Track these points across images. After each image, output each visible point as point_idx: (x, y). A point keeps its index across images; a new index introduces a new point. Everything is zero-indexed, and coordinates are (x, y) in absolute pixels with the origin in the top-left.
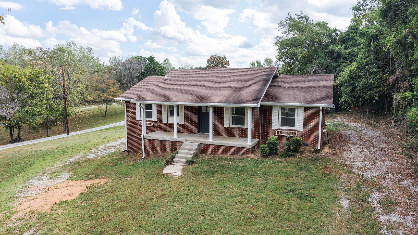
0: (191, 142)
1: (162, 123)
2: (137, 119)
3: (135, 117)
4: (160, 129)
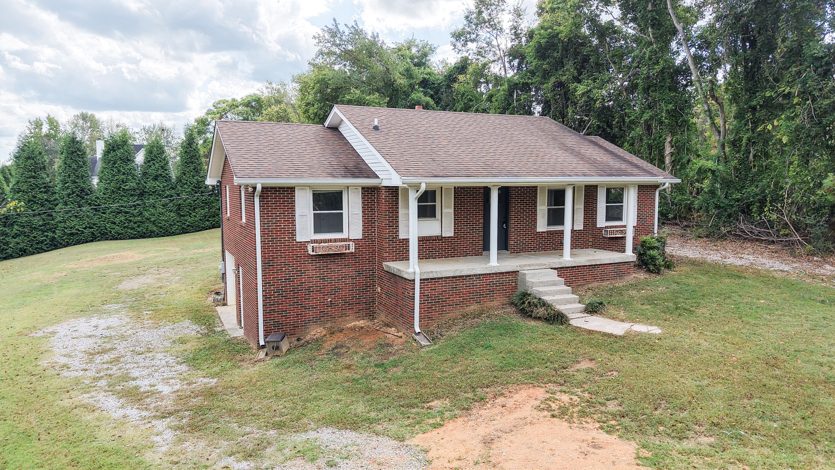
0: (532, 268)
1: (398, 240)
2: (299, 238)
3: (293, 233)
4: (390, 257)
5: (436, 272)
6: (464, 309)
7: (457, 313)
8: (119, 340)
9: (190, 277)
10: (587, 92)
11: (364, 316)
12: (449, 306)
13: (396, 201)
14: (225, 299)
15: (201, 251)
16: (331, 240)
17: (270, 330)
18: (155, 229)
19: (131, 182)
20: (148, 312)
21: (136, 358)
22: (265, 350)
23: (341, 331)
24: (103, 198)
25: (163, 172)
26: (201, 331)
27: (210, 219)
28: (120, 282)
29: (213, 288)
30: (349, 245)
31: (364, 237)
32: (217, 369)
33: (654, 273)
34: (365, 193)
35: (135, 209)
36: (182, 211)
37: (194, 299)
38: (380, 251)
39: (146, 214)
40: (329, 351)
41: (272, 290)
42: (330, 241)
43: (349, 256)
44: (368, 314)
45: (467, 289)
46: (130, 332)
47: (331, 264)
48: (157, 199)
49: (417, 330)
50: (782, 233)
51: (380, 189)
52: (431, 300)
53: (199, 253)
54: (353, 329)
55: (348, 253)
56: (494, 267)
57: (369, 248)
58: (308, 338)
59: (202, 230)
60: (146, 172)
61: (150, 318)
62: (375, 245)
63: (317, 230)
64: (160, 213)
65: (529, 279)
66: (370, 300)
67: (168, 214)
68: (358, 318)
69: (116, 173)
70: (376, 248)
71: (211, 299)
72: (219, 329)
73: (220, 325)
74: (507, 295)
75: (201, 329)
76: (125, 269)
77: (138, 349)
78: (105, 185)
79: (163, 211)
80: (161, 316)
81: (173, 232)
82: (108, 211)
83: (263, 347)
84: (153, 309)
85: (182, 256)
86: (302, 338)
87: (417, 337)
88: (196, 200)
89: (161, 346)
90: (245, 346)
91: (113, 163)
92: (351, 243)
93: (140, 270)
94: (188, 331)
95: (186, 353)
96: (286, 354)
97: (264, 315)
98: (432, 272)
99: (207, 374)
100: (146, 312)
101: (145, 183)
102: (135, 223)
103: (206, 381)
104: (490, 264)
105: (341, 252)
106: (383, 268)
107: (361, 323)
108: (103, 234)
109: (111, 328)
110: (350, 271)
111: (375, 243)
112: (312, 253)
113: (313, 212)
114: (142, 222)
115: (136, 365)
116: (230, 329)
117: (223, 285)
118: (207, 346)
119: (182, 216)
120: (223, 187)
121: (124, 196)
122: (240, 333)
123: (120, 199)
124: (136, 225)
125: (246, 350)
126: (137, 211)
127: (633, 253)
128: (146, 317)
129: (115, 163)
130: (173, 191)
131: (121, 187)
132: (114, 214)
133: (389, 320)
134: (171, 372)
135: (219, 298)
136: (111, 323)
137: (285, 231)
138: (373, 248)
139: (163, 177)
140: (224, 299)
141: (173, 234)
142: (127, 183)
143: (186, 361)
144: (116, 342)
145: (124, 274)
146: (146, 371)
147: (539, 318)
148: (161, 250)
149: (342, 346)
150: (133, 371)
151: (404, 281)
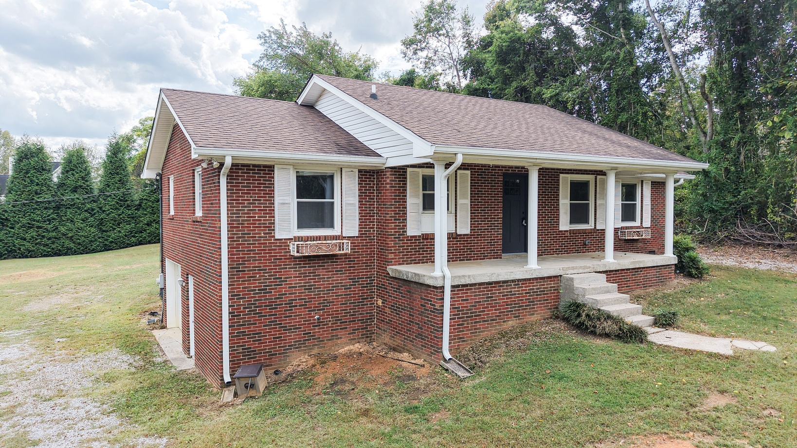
0: (577, 271)
1: (405, 238)
2: (280, 234)
3: (271, 227)
4: (396, 259)
5: (469, 276)
6: (501, 325)
7: (493, 331)
8: (17, 380)
9: (116, 296)
10: (555, 95)
11: (359, 338)
12: (483, 321)
13: (404, 187)
14: (164, 320)
15: (128, 267)
16: (320, 237)
17: (238, 360)
18: (72, 245)
19: (46, 194)
20: (61, 340)
21: (40, 406)
22: (233, 388)
23: (335, 358)
24: (11, 211)
25: (83, 183)
26: (134, 364)
27: (136, 235)
28: (26, 302)
29: (147, 307)
30: (343, 243)
31: (361, 234)
32: (164, 421)
33: (696, 278)
34: (362, 178)
35: (49, 224)
36: (105, 226)
37: (122, 321)
38: (381, 252)
39: (63, 229)
40: (327, 388)
41: (241, 305)
42: (318, 238)
43: (342, 259)
44: (364, 334)
45: (504, 299)
46: (33, 368)
47: (320, 269)
48: (76, 212)
49: (448, 356)
50: (786, 236)
51: (383, 172)
52: (462, 314)
53: (126, 270)
54: (349, 355)
55: (341, 255)
56: (535, 270)
57: (366, 248)
58: (289, 369)
59: (127, 247)
60: (64, 183)
61: (64, 347)
62: (374, 245)
63: (300, 226)
64: (78, 228)
65: (577, 284)
66: (367, 316)
67: (89, 229)
68: (352, 341)
69: (29, 183)
70: (374, 248)
71: (144, 321)
72: (159, 360)
73: (161, 354)
74: (548, 306)
75: (135, 361)
76: (33, 288)
77: (44, 392)
78: (15, 196)
79: (82, 226)
80: (79, 344)
81: (94, 249)
82: (18, 226)
83: (229, 384)
84: (68, 335)
85: (106, 273)
86: (280, 369)
87: (447, 365)
88: (121, 215)
89: (79, 387)
90: (199, 383)
91: (25, 173)
92: (345, 241)
93: (53, 288)
94: (117, 364)
95: (115, 397)
96: (264, 395)
97: (230, 340)
98: (464, 276)
99: (150, 431)
100: (58, 340)
101: (62, 195)
102: (49, 239)
103: (150, 442)
104: (528, 266)
105: (334, 253)
106: (389, 274)
107: (357, 347)
108: (10, 251)
109: (7, 363)
110: (342, 279)
111: (374, 242)
112: (296, 254)
113: (296, 200)
114: (57, 238)
115: (39, 419)
116: (175, 359)
117: (161, 303)
118: (146, 384)
119: (104, 231)
120: (165, 180)
121: (36, 209)
122: (189, 365)
123: (32, 212)
124: (50, 242)
125: (203, 389)
126: (51, 226)
127: (674, 254)
128: (58, 346)
129: (27, 173)
130: (95, 204)
131: (33, 199)
132: (24, 229)
133: (398, 341)
134: (94, 428)
135: (156, 319)
136: (9, 356)
137: (260, 224)
138: (372, 248)
139: (83, 189)
140: (162, 321)
141: (94, 251)
142: (41, 195)
143: (117, 409)
144: (11, 382)
145: (32, 293)
146: (55, 428)
147: (607, 336)
148: (80, 267)
149: (343, 381)
150: (34, 429)
151: (426, 290)
